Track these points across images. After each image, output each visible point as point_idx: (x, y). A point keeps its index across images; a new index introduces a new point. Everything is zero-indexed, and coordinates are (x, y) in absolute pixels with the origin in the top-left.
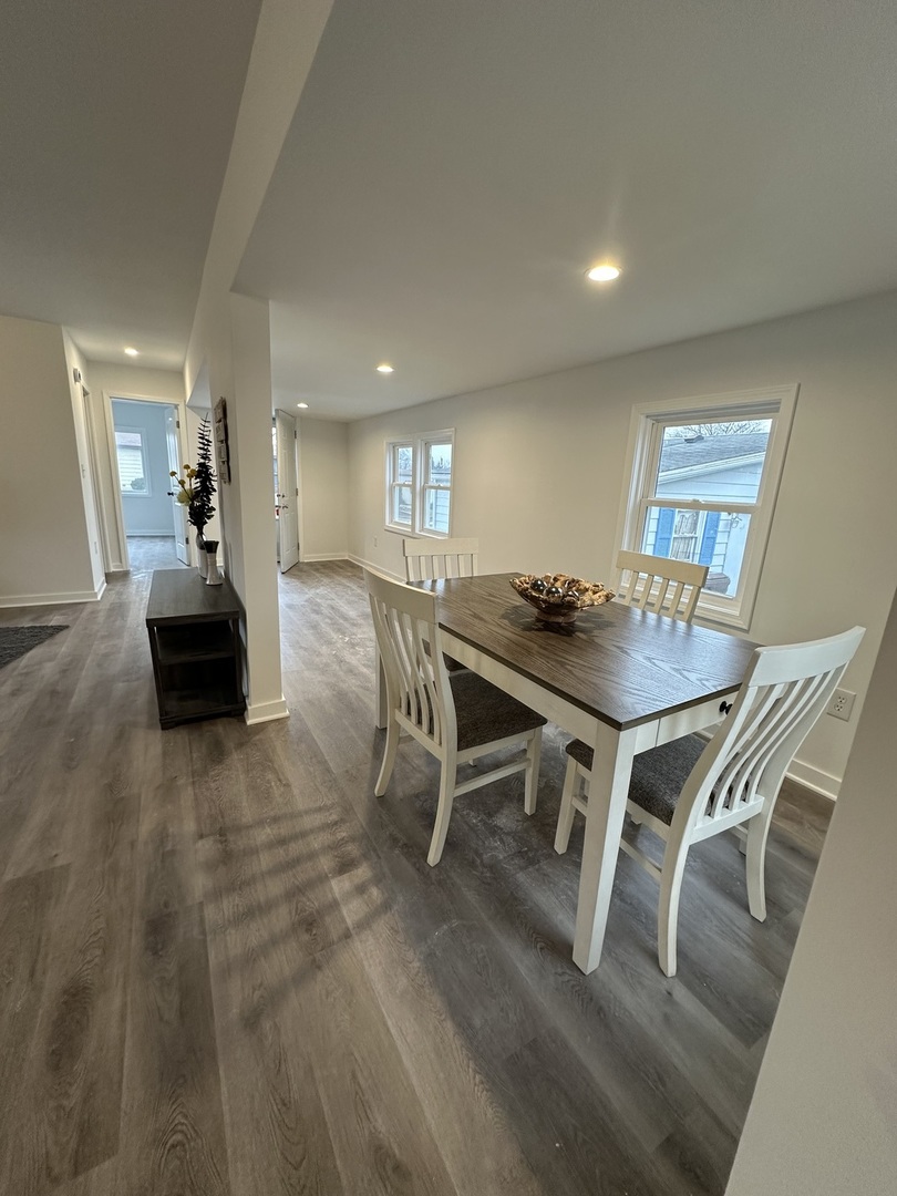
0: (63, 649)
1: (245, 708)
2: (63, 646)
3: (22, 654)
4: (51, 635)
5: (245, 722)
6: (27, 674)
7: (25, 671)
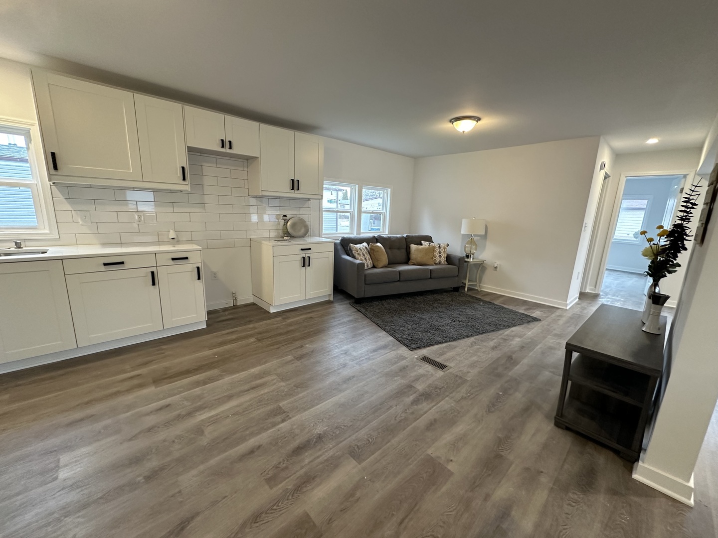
0: (530, 333)
1: (637, 460)
2: (530, 331)
3: (509, 327)
4: (529, 322)
5: (631, 471)
6: (505, 340)
7: (505, 337)
